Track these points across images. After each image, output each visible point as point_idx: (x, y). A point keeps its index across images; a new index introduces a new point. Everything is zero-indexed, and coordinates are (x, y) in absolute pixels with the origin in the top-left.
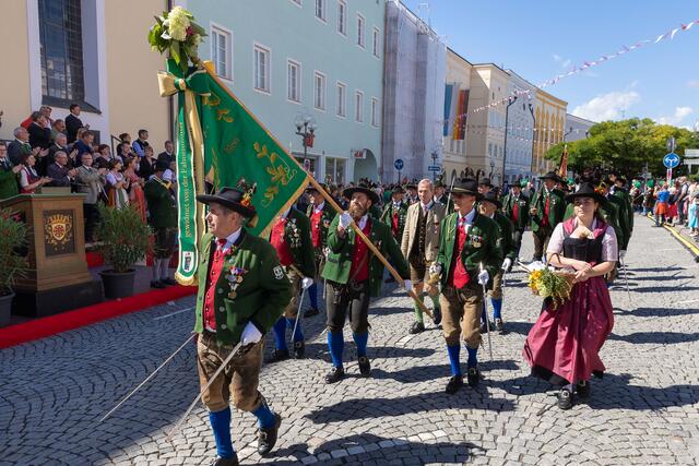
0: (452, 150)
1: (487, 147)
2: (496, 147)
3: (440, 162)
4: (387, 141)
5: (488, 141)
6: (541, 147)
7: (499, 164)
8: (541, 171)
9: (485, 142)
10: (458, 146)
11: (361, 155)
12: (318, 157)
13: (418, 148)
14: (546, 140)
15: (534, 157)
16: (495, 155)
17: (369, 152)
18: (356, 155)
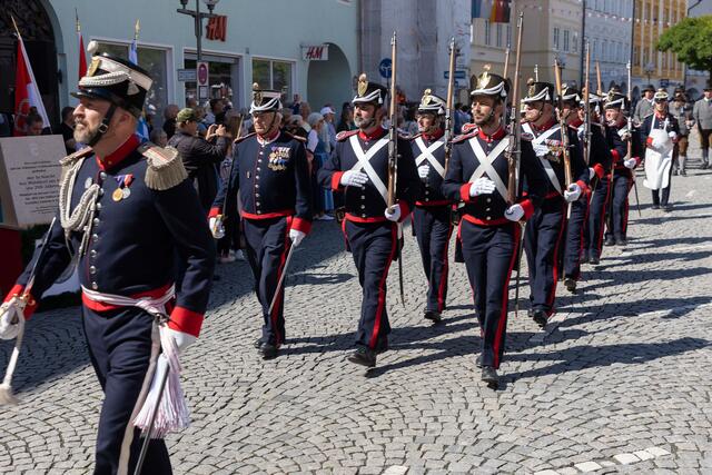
0: (488, 41)
1: (551, 34)
2: (566, 33)
3: (466, 64)
4: (368, 27)
5: (552, 23)
6: (647, 32)
7: (572, 64)
8: (649, 74)
9: (547, 24)
10: (499, 35)
11: (319, 53)
12: (237, 59)
13: (424, 38)
14: (655, 20)
15: (635, 49)
16: (566, 48)
17: (333, 49)
18: (310, 54)
